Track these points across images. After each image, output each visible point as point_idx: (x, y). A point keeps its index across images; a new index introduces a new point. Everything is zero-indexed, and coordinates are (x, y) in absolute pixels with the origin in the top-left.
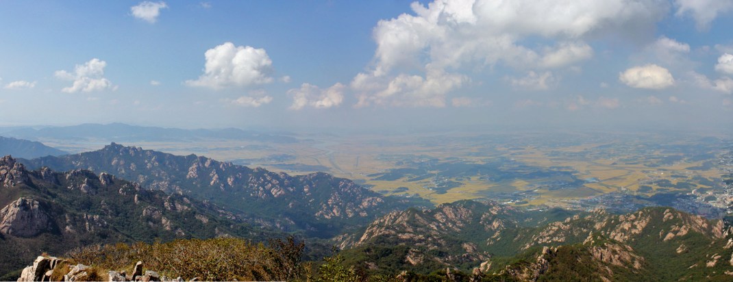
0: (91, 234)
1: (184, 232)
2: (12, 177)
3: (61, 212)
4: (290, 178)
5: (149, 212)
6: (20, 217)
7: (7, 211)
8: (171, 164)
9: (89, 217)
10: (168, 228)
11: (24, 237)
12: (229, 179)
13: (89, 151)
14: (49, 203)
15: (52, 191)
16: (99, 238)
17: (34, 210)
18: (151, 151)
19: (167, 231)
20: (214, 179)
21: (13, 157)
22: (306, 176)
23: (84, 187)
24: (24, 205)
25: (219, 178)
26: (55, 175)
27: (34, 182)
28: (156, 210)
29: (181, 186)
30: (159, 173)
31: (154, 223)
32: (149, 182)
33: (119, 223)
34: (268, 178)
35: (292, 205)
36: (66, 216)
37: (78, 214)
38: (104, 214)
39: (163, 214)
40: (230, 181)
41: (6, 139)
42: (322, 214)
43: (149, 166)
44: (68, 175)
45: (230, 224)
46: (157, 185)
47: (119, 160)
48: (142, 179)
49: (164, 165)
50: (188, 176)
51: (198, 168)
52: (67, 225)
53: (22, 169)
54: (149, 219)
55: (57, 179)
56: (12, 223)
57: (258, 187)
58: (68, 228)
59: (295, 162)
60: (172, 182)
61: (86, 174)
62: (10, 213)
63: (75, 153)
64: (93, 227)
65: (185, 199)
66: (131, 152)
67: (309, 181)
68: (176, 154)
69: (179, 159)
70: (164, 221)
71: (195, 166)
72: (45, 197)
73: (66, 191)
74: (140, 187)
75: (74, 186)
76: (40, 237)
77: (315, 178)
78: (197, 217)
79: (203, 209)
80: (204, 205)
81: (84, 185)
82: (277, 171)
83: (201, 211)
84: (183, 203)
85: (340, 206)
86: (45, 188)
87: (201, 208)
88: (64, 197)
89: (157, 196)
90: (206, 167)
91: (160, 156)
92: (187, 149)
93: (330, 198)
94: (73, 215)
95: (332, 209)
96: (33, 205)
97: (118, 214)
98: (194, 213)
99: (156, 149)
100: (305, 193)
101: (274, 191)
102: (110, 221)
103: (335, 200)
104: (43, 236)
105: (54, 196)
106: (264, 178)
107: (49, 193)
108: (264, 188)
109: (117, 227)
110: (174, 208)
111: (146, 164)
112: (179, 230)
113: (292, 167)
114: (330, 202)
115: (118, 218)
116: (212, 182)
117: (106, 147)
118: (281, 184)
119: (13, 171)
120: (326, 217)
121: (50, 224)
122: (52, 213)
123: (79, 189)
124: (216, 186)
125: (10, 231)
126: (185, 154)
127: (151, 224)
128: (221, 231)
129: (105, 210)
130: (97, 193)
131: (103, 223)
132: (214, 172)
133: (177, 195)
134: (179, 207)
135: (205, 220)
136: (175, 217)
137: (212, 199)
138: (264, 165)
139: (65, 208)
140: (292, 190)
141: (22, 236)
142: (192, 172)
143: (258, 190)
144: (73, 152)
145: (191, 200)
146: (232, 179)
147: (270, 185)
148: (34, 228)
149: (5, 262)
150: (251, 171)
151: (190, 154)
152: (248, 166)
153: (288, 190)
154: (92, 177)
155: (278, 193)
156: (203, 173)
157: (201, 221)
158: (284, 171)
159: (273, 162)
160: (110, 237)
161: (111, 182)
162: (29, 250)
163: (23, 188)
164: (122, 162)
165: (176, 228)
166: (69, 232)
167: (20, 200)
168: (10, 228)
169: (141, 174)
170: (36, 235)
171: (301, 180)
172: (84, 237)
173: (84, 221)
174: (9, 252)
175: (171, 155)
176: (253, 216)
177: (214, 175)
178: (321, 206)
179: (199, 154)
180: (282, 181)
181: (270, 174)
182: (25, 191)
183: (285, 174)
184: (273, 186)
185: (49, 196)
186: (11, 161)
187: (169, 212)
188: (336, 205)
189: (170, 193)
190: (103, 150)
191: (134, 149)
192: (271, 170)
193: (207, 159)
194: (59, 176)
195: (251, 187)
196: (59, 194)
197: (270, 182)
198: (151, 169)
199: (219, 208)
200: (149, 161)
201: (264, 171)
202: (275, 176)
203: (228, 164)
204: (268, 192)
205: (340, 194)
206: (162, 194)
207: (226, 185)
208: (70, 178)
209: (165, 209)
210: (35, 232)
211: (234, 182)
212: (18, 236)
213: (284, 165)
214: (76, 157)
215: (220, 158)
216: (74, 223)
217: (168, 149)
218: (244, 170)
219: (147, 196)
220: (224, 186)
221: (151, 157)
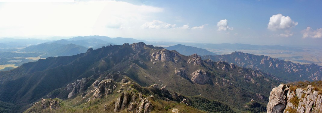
0: (225, 87)
1: (260, 84)
2: (197, 62)
3: (214, 77)
4: (301, 65)
5: (246, 76)
6: (199, 77)
7: (194, 74)
8: (254, 58)
9: (225, 80)
10: (253, 83)
11: (200, 84)
12: (276, 65)
13: (225, 54)
14: (210, 73)
15: (211, 69)
16: (228, 89)
17: (204, 75)
18: (247, 53)
19: (253, 84)
20: (271, 65)
21: (197, 55)
22: (307, 65)
23: (224, 68)
24: (201, 72)
25: (273, 65)
26: (213, 62)
27: (205, 64)
28: (249, 76)
29: (258, 67)
30: (250, 62)
31: (248, 80)
32: (246, 65)
33: (237, 84)
34: (292, 65)
35: (301, 76)
36: (216, 78)
37: (221, 78)
38: (231, 80)
39: (252, 77)
40: (277, 66)
41: (193, 47)
42: (311, 78)
43: (246, 59)
44: (218, 63)
45: (277, 82)
46: (249, 66)
47: (238, 59)
48: (243, 64)
49: (252, 59)
50: (261, 63)
51: (265, 60)
52: (216, 82)
53: (201, 59)
54: (246, 79)
55: (213, 64)
56: (196, 78)
57: (288, 68)
58: (216, 83)
59: (303, 59)
60: (255, 65)
61: (225, 63)
62: (195, 75)
63: (219, 55)
64: (226, 84)
65: (260, 72)
66: (239, 54)
67: (308, 66)
68: (256, 55)
69: (258, 57)
70: (252, 80)
71: (263, 60)
72: (208, 70)
73: (216, 69)
74: (243, 67)
75: (220, 67)
76: (206, 85)
77: (311, 66)
78: (265, 79)
79: (267, 76)
80: (267, 75)
81: (223, 67)
82: (296, 62)
83: (266, 77)
84: (259, 74)
85: (318, 76)
86: (209, 67)
87: (266, 75)
88: (215, 71)
89: (249, 71)
90: (268, 60)
91: (250, 56)
92: (260, 53)
93: (315, 72)
94: (218, 78)
95: (315, 77)
96: (204, 73)
97: (237, 80)
98: (264, 77)
99: (248, 53)
100: (307, 71)
101: (294, 70)
102: (233, 83)
103: (317, 73)
104: (206, 84)
105: (212, 70)
106: (291, 65)
107: (210, 69)
108: (290, 69)
109: (236, 85)
110: (256, 75)
111: (245, 58)
112: (258, 84)
113: (301, 61)
114: (315, 74)
115: (236, 82)
116: (270, 66)
117: (233, 53)
118: (297, 68)
119: (197, 60)
120: (312, 79)
121: (210, 80)
122: (211, 77)
123: (221, 69)
124: (272, 67)
125: (195, 81)
126: (260, 55)
127: (247, 81)
128: (274, 84)
129: (231, 78)
130: (228, 71)
131: (230, 83)
132: (271, 62)
133: (257, 70)
134: (258, 75)
135: (268, 80)
136: (256, 78)
137: (270, 72)
138: (290, 60)
139: (216, 75)
140: (301, 70)
141: (199, 84)
142: (262, 62)
143: (288, 69)
144: (218, 54)
145: (262, 72)
146: (278, 65)
147: (293, 68)
148: (203, 81)
149: (193, 91)
150: (285, 62)
151: (261, 55)
152: (284, 60)
153: (300, 70)
154: (227, 65)
155: (296, 71)
156: (266, 62)
157: (266, 81)
158: (299, 62)
159: (294, 59)
160: (233, 89)
161: (235, 67)
162: (201, 89)
163: (200, 66)
164: (239, 60)
165: (257, 83)
166: (217, 85)
167: (199, 70)
168: (195, 80)
169: (243, 62)
170: (204, 84)
171: (305, 66)
172: (222, 87)
173: (223, 81)
174: (194, 88)
175: (254, 55)
176: (286, 79)
177: (271, 63)
178: (311, 75)
179: (265, 55)
180: (298, 66)
181: (293, 63)
182: (201, 67)
183: (299, 64)
184: (294, 68)
185: (210, 70)
186: (197, 56)
187: (254, 77)
188: (317, 75)
189: (254, 70)
190: (231, 54)
191: (240, 52)
192: (293, 62)
193: (268, 57)
194: (214, 63)
195: (285, 68)
196: (213, 70)
197: (292, 66)
198: (247, 60)
199: (273, 76)
200: (246, 57)
201: (291, 62)
202: (295, 64)
203: (276, 59)
204: (292, 70)
205: (319, 71)
206: (251, 70)
207: (275, 67)
208: (218, 64)
209: (252, 76)
210: (204, 83)
211: (278, 66)
212: (198, 83)
213: (298, 60)
214: (220, 56)
215: (273, 57)
216: (219, 81)
217: (253, 53)
218: (283, 62)
219: (246, 70)
220: (275, 68)
221: (246, 56)
